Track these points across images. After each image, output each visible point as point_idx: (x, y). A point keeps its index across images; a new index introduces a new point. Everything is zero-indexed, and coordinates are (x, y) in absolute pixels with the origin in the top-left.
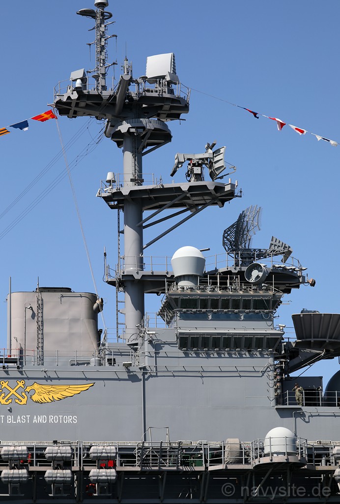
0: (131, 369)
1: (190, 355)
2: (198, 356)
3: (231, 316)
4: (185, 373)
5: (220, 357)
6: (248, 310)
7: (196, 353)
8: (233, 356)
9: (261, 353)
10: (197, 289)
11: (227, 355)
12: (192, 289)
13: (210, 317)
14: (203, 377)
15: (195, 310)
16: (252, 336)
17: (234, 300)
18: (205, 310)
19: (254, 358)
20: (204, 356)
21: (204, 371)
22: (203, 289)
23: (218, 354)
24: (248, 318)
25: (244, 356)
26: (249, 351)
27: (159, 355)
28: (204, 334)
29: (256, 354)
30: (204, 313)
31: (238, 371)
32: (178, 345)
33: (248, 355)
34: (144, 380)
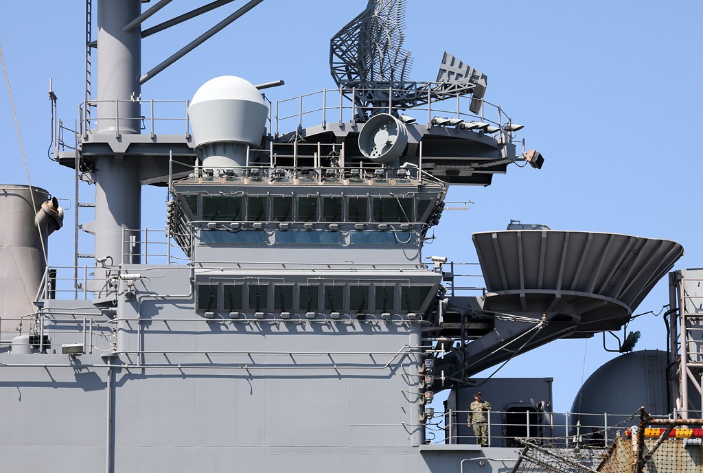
0: (84, 359)
1: (223, 328)
2: (241, 329)
3: (322, 237)
4: (210, 369)
5: (293, 331)
6: (361, 224)
7: (236, 323)
8: (325, 329)
9: (389, 323)
10: (244, 175)
11: (309, 328)
12: (232, 174)
13: (272, 240)
14: (251, 377)
15: (236, 223)
16: (368, 284)
17: (327, 200)
18: (260, 223)
19: (373, 333)
20: (256, 330)
21: (254, 365)
22: (257, 174)
23: (288, 324)
24: (361, 242)
25: (350, 329)
26: (361, 319)
27: (151, 328)
28: (255, 277)
29: (377, 325)
30: (257, 230)
31: (333, 365)
32: (194, 305)
33: (358, 328)
34: (114, 385)
